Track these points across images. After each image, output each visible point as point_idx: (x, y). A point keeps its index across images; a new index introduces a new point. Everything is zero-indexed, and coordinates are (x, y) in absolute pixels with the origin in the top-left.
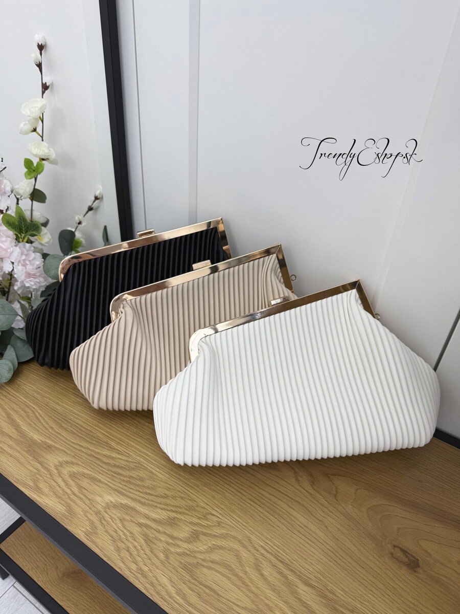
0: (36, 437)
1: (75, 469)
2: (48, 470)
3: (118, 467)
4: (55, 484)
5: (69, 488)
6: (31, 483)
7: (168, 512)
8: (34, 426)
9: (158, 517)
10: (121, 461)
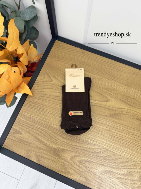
0: (54, 146)
1: (80, 159)
2: (69, 162)
3: (97, 153)
4: (75, 168)
5: (81, 169)
6: (64, 171)
7: (127, 170)
8: (50, 140)
9: (124, 173)
10: (97, 150)
